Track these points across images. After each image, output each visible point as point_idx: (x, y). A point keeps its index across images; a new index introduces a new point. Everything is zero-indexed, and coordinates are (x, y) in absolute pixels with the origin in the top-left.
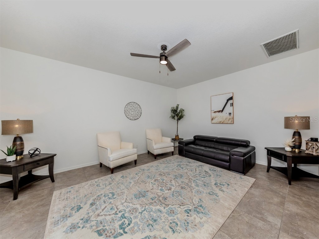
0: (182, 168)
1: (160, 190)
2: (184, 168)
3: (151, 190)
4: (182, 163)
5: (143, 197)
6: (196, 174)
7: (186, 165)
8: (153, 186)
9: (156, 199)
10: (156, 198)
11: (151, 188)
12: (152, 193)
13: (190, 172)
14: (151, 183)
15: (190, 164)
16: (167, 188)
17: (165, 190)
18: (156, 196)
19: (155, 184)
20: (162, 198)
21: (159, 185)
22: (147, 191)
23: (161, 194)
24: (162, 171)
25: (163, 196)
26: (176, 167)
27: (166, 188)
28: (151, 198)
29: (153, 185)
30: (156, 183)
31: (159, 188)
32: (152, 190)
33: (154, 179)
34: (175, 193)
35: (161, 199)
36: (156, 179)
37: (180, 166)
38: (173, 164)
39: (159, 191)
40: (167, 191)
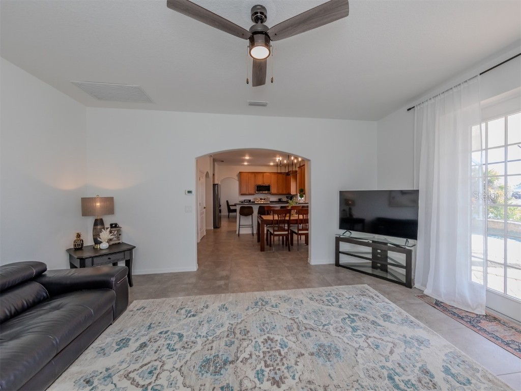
1: (286, 346)
3: (303, 354)
5: (324, 344)
8: (296, 364)
9: (302, 333)
10: (302, 335)
11: (301, 360)
12: (305, 346)
14: (297, 377)
16: (270, 345)
17: (279, 341)
18: (300, 338)
19: (288, 368)
20: (292, 331)
21: (282, 359)
22: (312, 354)
23: (290, 338)
25: (289, 333)
27: (273, 345)
28: (310, 336)
29: (296, 367)
30: (283, 368)
31: (286, 350)
32: (303, 352)
34: (268, 329)
35: (295, 330)
40: (277, 338)
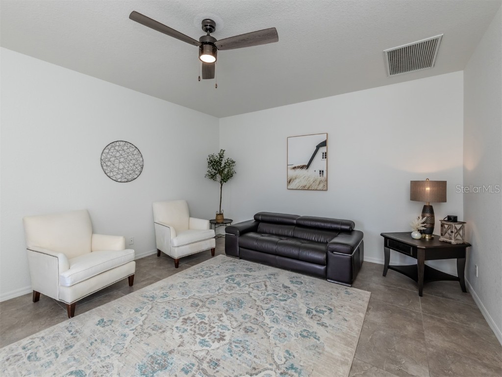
0: (239, 284)
1: (200, 343)
2: (242, 284)
3: (179, 346)
4: (235, 273)
5: (161, 370)
6: (268, 295)
7: (245, 276)
8: (181, 337)
9: (195, 368)
10: (193, 365)
11: (179, 341)
12: (183, 355)
13: (254, 291)
14: (175, 329)
15: (252, 273)
16: (215, 335)
17: (211, 343)
18: (194, 361)
19: (186, 330)
20: (208, 363)
21: (195, 332)
22: (170, 352)
23: (203, 353)
24: (197, 294)
25: (209, 358)
26: (225, 283)
27: (213, 337)
28: (183, 369)
29: (180, 334)
30: (189, 328)
31: (198, 340)
32: (181, 348)
33: (181, 318)
34: (233, 346)
35: (205, 365)
36: (186, 317)
37: (233, 280)
38: (217, 276)
39: (198, 347)
40: (216, 345)
